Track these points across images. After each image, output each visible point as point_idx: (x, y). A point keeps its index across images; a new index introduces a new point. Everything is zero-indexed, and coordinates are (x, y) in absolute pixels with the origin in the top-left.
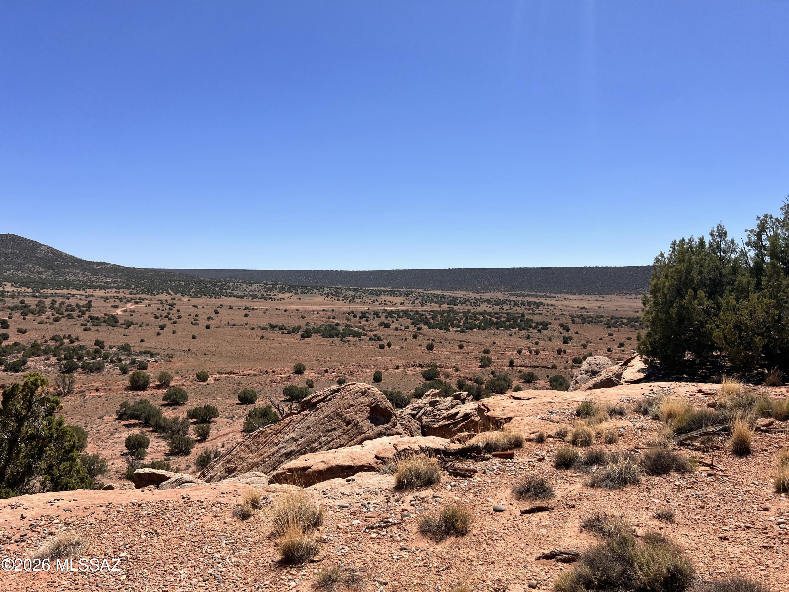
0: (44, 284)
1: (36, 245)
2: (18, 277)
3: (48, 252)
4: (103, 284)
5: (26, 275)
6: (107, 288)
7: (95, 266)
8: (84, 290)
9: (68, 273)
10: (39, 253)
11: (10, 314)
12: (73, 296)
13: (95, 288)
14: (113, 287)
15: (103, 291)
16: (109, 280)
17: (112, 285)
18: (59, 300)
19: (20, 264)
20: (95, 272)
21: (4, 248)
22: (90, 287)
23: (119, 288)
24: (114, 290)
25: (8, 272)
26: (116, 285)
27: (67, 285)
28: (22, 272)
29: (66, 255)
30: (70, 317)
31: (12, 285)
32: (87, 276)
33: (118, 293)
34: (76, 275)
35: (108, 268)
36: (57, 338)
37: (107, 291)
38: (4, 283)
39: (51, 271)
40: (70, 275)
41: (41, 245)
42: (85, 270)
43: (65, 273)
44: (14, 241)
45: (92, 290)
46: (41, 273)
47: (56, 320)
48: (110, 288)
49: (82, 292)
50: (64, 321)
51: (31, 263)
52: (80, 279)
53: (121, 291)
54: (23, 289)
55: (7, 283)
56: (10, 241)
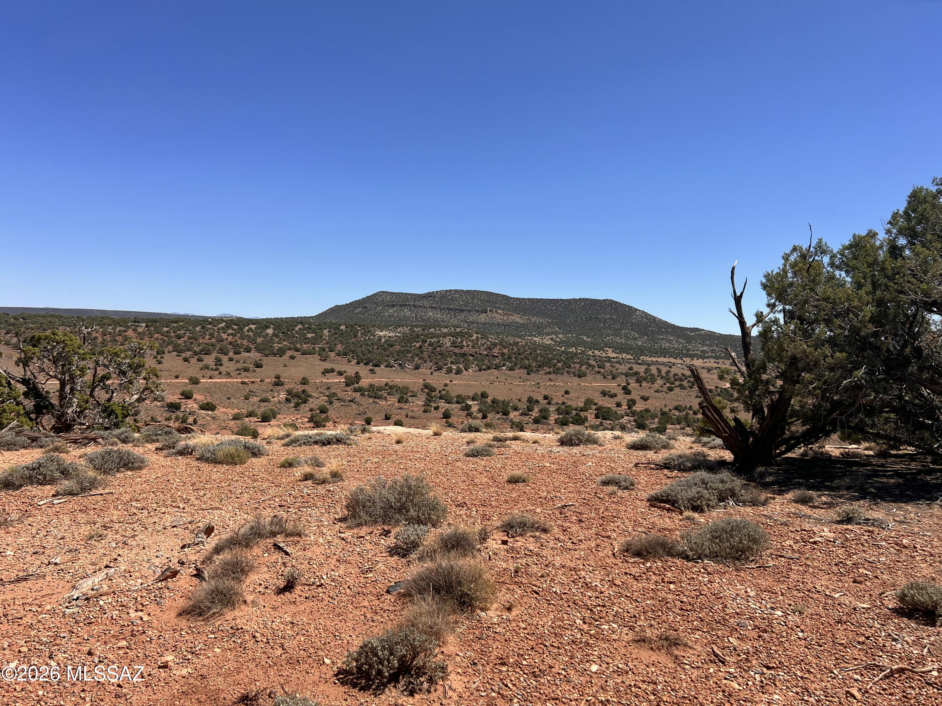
0: (641, 351)
1: (631, 310)
2: (617, 343)
3: (642, 317)
4: (699, 353)
5: (623, 341)
6: (705, 358)
7: (689, 333)
8: (681, 359)
9: (662, 339)
10: (634, 319)
11: (627, 380)
12: (674, 365)
13: (692, 357)
14: (712, 357)
15: (701, 360)
16: (705, 348)
17: (710, 354)
18: (664, 369)
19: (617, 330)
20: (689, 340)
21: (603, 313)
22: (687, 356)
23: (717, 358)
24: (713, 360)
25: (608, 338)
26: (713, 355)
27: (664, 353)
28: (620, 338)
29: (660, 321)
30: (682, 387)
31: (613, 351)
32: (681, 343)
33: (718, 363)
34: (670, 341)
35: (702, 335)
36: (680, 408)
37: (705, 360)
38: (605, 349)
39: (646, 337)
40: (664, 342)
41: (636, 310)
42: (678, 336)
43: (659, 340)
44: (611, 306)
45: (689, 359)
46: (635, 339)
47: (671, 389)
48: (708, 357)
49: (679, 361)
50: (677, 390)
51: (627, 329)
52: (676, 346)
53: (721, 361)
54: (624, 355)
55: (607, 349)
56: (608, 307)
